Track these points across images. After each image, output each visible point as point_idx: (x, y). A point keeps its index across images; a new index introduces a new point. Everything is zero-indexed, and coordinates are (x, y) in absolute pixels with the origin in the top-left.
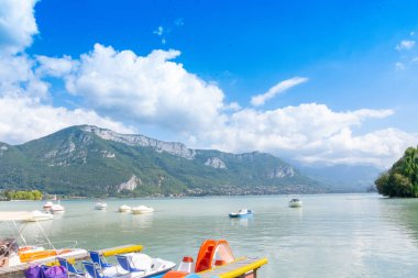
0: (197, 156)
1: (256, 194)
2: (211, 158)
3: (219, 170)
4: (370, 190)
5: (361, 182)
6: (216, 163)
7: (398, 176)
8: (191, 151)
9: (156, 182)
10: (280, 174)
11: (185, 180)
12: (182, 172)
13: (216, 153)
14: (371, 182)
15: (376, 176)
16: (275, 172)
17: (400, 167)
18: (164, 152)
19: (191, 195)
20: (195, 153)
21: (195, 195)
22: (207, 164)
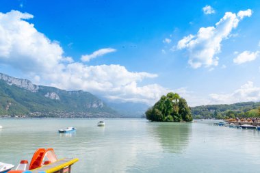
0: (39, 90)
1: (78, 117)
2: (50, 92)
3: (55, 101)
4: (143, 117)
5: (139, 112)
6: (53, 95)
7: (157, 110)
8: (35, 86)
9: (4, 106)
10: (95, 106)
11: (28, 106)
12: (26, 100)
13: (54, 89)
14: (144, 113)
15: (146, 109)
16: (92, 104)
17: (158, 105)
18: (14, 85)
19: (32, 117)
20: (38, 88)
21: (36, 117)
22: (47, 96)
